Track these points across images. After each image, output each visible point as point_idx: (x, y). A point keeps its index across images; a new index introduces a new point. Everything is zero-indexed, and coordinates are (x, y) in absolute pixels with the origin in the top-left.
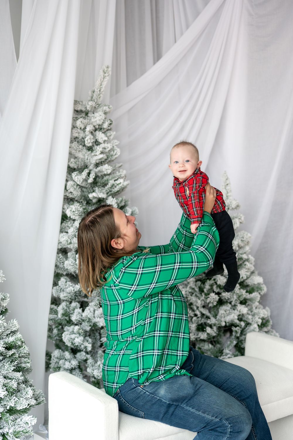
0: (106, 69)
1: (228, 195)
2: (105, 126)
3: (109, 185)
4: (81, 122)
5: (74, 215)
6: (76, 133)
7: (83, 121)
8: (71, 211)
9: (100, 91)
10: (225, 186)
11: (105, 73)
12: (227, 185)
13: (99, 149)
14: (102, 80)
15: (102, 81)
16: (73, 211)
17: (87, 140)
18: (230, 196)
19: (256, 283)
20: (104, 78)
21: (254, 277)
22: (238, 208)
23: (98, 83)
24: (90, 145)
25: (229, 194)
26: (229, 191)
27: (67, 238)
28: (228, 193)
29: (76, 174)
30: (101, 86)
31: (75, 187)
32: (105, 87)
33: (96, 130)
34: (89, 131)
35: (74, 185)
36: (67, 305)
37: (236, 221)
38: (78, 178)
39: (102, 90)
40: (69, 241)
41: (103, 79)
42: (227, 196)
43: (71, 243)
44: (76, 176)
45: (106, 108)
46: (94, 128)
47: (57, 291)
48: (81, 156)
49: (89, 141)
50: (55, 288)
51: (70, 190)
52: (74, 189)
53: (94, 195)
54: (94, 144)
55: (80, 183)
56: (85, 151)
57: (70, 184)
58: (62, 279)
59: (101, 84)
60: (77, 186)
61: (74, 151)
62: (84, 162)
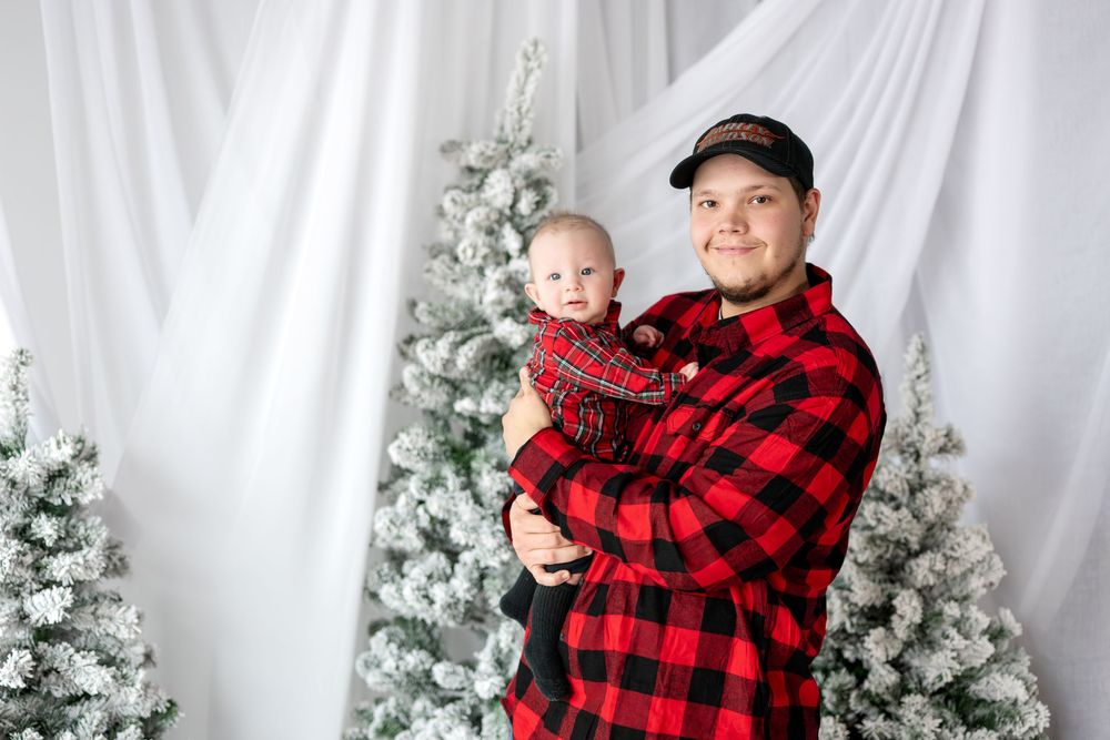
0: (531, 49)
1: (919, 410)
2: (524, 206)
4: (454, 201)
5: (408, 458)
6: (449, 229)
7: (458, 199)
8: (399, 447)
9: (519, 109)
10: (913, 381)
11: (529, 59)
12: (919, 377)
13: (494, 275)
14: (522, 79)
15: (525, 83)
16: (408, 450)
17: (464, 251)
18: (926, 413)
19: (998, 697)
20: (528, 72)
21: (998, 676)
22: (954, 451)
23: (512, 87)
24: (478, 261)
25: (921, 409)
26: (923, 398)
27: (388, 523)
28: (920, 402)
29: (424, 346)
30: (522, 98)
31: (427, 381)
32: (533, 101)
33: (500, 223)
34: (478, 227)
35: (422, 374)
36: (398, 705)
37: (930, 493)
39: (524, 110)
40: (395, 531)
41: (527, 76)
42: (917, 415)
43: (399, 537)
44: (423, 351)
45: (528, 160)
46: (494, 216)
47: (367, 665)
48: (462, 292)
49: (470, 252)
50: (364, 656)
51: (413, 388)
52: (423, 387)
53: (464, 405)
54: (490, 261)
55: (437, 369)
56: (473, 278)
57: (409, 372)
58: (381, 635)
59: (522, 93)
60: (433, 378)
61: (437, 281)
62: (470, 310)
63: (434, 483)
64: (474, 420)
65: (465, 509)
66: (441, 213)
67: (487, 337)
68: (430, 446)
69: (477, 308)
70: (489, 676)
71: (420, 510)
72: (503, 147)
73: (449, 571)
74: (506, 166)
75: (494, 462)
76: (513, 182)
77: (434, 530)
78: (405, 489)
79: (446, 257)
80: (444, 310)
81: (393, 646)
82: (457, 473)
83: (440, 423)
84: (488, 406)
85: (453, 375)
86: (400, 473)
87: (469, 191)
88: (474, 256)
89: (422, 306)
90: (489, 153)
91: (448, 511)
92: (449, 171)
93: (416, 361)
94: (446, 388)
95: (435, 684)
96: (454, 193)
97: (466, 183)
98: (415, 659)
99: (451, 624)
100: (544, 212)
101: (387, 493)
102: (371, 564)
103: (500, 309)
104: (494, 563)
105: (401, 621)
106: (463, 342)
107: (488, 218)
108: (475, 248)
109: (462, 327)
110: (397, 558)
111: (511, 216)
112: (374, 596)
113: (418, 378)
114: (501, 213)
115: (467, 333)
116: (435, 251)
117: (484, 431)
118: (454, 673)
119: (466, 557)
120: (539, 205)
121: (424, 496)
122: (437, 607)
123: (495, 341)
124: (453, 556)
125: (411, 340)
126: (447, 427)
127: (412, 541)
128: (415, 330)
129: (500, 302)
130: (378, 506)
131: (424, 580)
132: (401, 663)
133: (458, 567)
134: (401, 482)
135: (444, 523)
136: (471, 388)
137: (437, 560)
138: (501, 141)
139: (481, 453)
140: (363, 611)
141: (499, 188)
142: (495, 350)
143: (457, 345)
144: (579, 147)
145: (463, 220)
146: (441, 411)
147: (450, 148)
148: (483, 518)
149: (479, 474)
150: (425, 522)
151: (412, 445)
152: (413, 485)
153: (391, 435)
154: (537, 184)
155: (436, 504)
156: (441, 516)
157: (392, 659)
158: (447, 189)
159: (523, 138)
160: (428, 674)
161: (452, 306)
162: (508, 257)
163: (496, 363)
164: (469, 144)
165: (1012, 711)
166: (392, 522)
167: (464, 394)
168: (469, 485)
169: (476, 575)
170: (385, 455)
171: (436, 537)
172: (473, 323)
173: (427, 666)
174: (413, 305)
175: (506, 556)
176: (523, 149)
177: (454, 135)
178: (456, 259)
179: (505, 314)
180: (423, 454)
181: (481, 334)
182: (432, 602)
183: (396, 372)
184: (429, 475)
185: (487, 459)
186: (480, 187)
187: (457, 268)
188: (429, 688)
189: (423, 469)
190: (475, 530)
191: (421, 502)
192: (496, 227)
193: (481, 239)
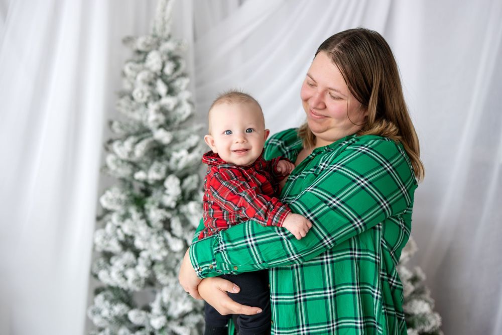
3: (173, 160)
4: (131, 68)
5: (112, 204)
6: (128, 83)
8: (106, 198)
13: (153, 106)
14: (165, 3)
15: (166, 5)
16: (111, 200)
17: (137, 95)
23: (159, 8)
24: (144, 100)
29: (117, 145)
30: (164, 13)
31: (120, 163)
32: (171, 15)
33: (155, 79)
34: (144, 81)
35: (117, 159)
36: (111, 331)
38: (122, 150)
39: (166, 20)
40: (105, 242)
41: (167, 2)
43: (108, 245)
44: (117, 147)
45: (169, 46)
46: (152, 76)
47: (94, 312)
48: (137, 116)
49: (140, 95)
50: (92, 308)
51: (113, 167)
52: (118, 166)
53: (140, 175)
54: (151, 98)
55: (124, 156)
56: (142, 109)
57: (110, 159)
58: (100, 297)
59: (164, 10)
60: (123, 161)
61: (123, 111)
62: (141, 124)
63: (126, 216)
64: (146, 183)
65: (143, 229)
66: (124, 74)
67: (151, 139)
68: (123, 197)
69: (145, 124)
70: (159, 316)
71: (119, 231)
72: (155, 40)
73: (135, 261)
74: (157, 49)
75: (157, 204)
76: (162, 56)
77: (127, 241)
78: (110, 220)
79: (127, 98)
80: (128, 125)
81: (107, 303)
82: (138, 211)
83: (128, 185)
84: (153, 175)
85: (134, 159)
86: (107, 212)
87: (138, 62)
88: (142, 97)
89: (116, 124)
90: (148, 42)
91: (133, 231)
92: (128, 53)
93: (114, 153)
94: (130, 166)
95: (130, 322)
96: (131, 64)
97: (137, 58)
98: (119, 309)
99: (138, 289)
100: (178, 73)
101: (101, 223)
102: (94, 260)
103: (157, 124)
104: (159, 257)
105: (111, 288)
106: (138, 142)
107: (149, 76)
108: (143, 92)
109: (137, 134)
110: (108, 256)
111: (161, 75)
112: (96, 276)
113: (116, 162)
114: (155, 74)
115: (140, 137)
116: (122, 94)
117: (150, 188)
118: (140, 315)
119: (144, 254)
120: (176, 69)
121: (120, 224)
122: (130, 282)
123: (155, 141)
124: (137, 253)
125: (111, 142)
126: (131, 187)
127: (115, 247)
128: (113, 137)
129: (157, 120)
130: (97, 229)
131: (122, 268)
132: (112, 312)
133: (140, 260)
134: (108, 217)
135: (132, 237)
136: (143, 165)
137: (129, 256)
138: (154, 36)
139: (150, 200)
140: (91, 283)
141: (154, 61)
142: (155, 145)
143: (135, 144)
144: (195, 38)
145: (135, 78)
146: (128, 178)
147: (128, 40)
148: (152, 234)
149: (149, 210)
150: (122, 237)
151: (114, 197)
152: (115, 218)
153: (102, 191)
154: (174, 58)
155: (127, 228)
156: (130, 233)
157: (107, 309)
158: (127, 62)
159: (166, 35)
160: (126, 316)
161: (132, 123)
162: (160, 97)
163: (156, 152)
164: (137, 37)
165: (423, 319)
166: (104, 238)
167: (140, 169)
168: (144, 217)
169: (149, 263)
170: (99, 204)
171: (127, 244)
172: (142, 132)
173: (125, 312)
174: (111, 123)
175: (165, 253)
176: (166, 40)
177: (129, 32)
178: (132, 99)
179: (160, 127)
180: (119, 201)
181: (147, 137)
182: (126, 279)
183: (103, 159)
184: (123, 212)
185: (153, 203)
186: (144, 61)
187: (134, 103)
188: (127, 323)
189: (119, 209)
190: (148, 240)
191: (119, 227)
192: (153, 81)
193: (146, 88)
